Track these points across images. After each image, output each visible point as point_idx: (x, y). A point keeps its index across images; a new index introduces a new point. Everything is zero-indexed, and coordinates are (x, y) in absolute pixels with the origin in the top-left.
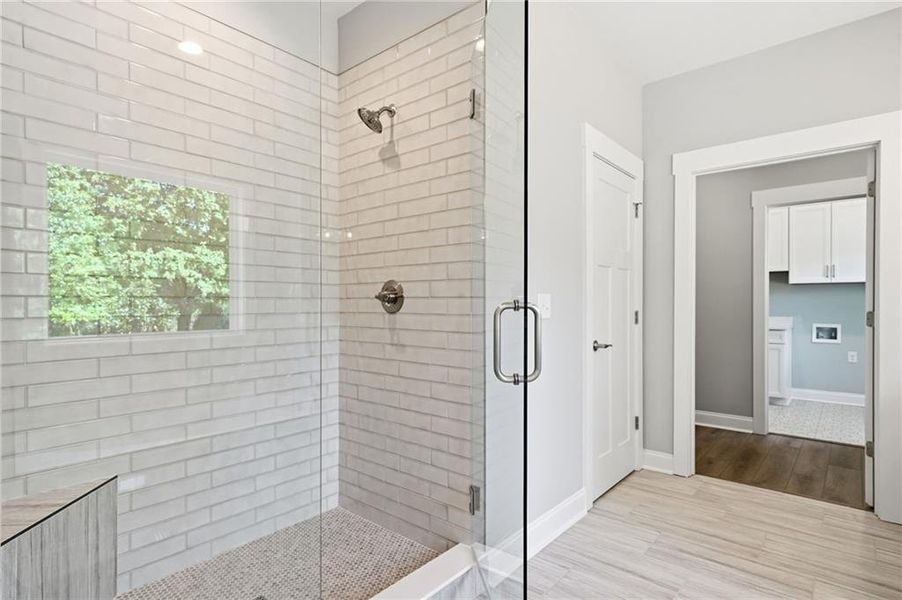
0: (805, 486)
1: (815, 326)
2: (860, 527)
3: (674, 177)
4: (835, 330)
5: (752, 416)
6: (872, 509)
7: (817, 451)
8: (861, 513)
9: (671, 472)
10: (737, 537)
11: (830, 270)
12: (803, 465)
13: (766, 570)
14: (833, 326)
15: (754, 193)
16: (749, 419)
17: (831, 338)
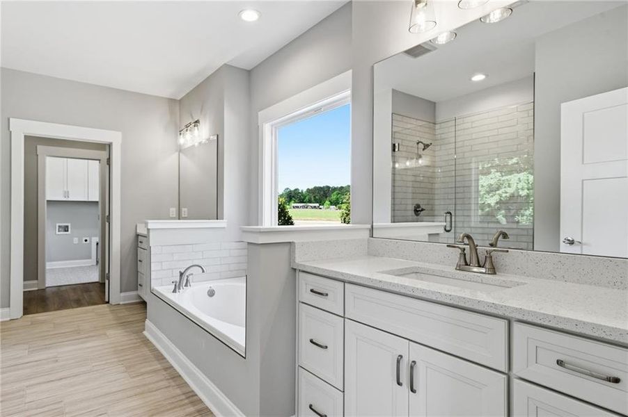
0: (79, 303)
1: (58, 225)
2: (108, 310)
3: (11, 132)
4: (67, 227)
5: (37, 279)
6: (108, 302)
7: (74, 289)
8: (106, 305)
9: (9, 319)
10: (67, 330)
11: (67, 194)
12: (73, 296)
13: (86, 335)
14: (66, 224)
15: (38, 146)
16: (35, 282)
17: (66, 231)
